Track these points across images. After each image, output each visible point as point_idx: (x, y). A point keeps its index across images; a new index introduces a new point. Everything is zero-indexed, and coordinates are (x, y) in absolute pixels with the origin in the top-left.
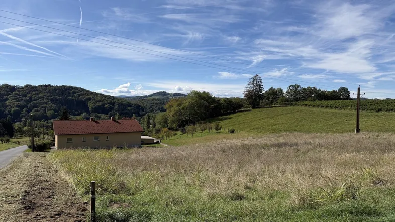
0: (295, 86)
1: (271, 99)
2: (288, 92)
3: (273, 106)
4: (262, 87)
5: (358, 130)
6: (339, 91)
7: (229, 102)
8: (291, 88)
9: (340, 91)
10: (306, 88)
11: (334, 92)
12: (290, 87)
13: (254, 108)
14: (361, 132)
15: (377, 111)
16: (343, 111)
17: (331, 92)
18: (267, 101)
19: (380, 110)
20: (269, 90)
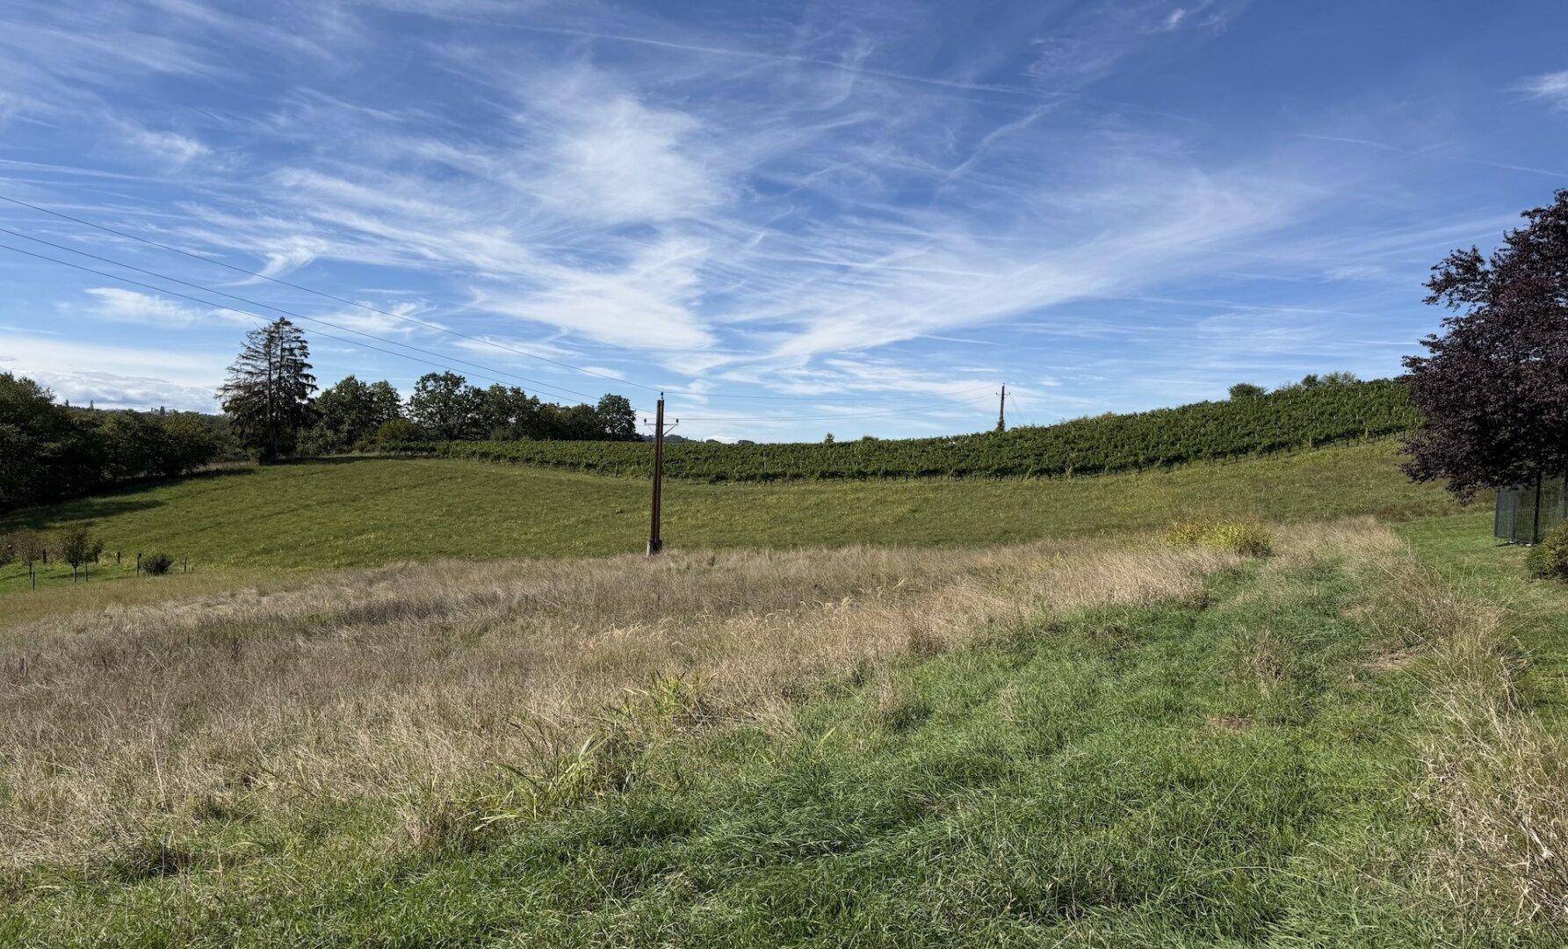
0: (445, 379)
1: (346, 427)
2: (416, 401)
3: (356, 453)
4: (306, 371)
5: (656, 546)
6: (601, 408)
7: (146, 429)
8: (430, 385)
9: (604, 407)
10: (485, 388)
11: (585, 410)
12: (425, 379)
13: (268, 459)
14: (664, 552)
15: (712, 482)
16: (610, 480)
17: (576, 409)
18: (329, 433)
19: (721, 477)
20: (340, 388)
